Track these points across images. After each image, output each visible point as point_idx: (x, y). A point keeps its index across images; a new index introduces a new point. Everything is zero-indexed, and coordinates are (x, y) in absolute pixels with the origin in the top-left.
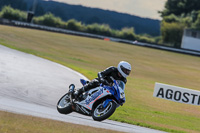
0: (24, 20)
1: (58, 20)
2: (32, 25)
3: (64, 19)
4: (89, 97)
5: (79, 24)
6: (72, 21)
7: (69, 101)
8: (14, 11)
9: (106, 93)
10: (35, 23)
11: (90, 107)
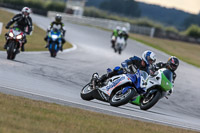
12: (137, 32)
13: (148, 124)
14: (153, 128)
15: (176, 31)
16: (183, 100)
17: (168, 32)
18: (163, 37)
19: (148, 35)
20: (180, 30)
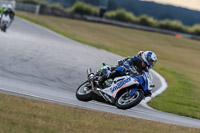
0: (96, 15)
1: (130, 15)
2: (104, 20)
3: (137, 14)
4: (113, 85)
5: (151, 20)
6: (144, 16)
7: (90, 88)
8: (86, 6)
9: (133, 81)
10: (107, 18)
11: (114, 95)
12: (23, 10)
13: (34, 101)
14: (39, 105)
15: (62, 8)
16: (70, 77)
17: (53, 9)
18: (49, 14)
19: (33, 12)
20: (65, 7)
